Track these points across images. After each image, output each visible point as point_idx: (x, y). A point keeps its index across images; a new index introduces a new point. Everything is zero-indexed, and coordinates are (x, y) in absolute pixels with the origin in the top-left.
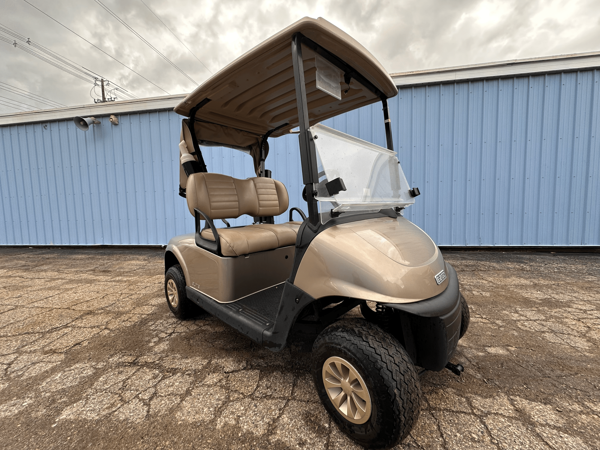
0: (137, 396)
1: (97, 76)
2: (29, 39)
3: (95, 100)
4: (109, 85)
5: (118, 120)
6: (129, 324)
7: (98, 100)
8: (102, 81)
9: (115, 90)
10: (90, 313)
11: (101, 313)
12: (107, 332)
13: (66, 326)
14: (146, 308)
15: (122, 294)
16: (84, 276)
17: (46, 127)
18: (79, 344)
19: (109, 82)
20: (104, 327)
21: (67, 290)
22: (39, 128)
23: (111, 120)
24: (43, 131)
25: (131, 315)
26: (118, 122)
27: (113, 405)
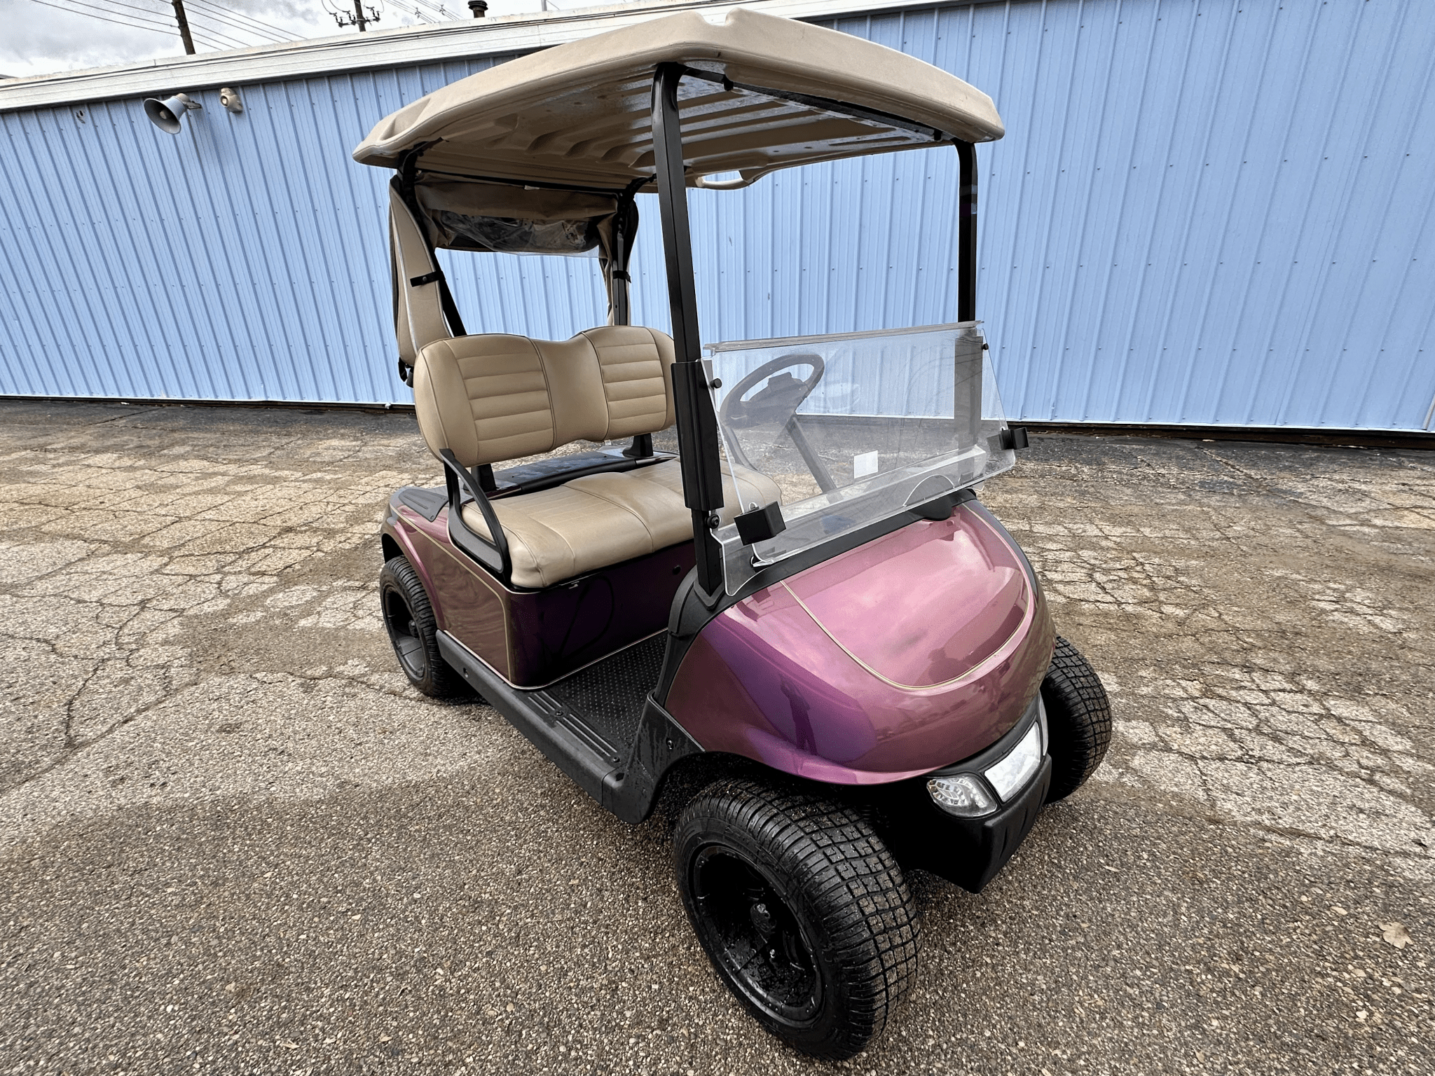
0: (370, 614)
5: (238, 98)
6: (348, 547)
10: (289, 530)
11: (305, 531)
12: (320, 554)
13: (264, 546)
14: (369, 525)
15: (328, 503)
16: (257, 470)
17: (82, 118)
18: (290, 566)
20: (315, 549)
21: (240, 494)
22: (67, 119)
23: (225, 101)
24: (78, 128)
25: (349, 535)
26: (241, 105)
27: (347, 619)
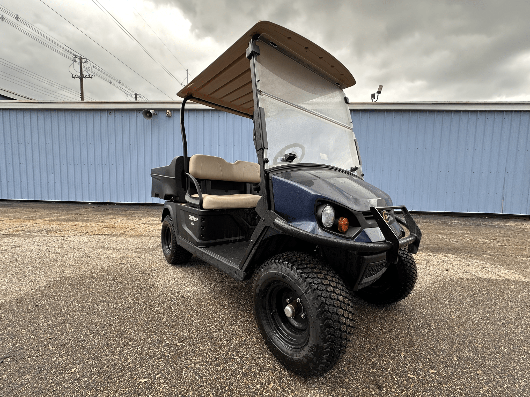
1: (77, 54)
2: (17, 15)
3: (72, 75)
4: (87, 62)
5: (171, 114)
7: (75, 75)
8: (81, 59)
9: (93, 68)
17: (111, 114)
19: (88, 60)
23: (167, 113)
24: (108, 116)
